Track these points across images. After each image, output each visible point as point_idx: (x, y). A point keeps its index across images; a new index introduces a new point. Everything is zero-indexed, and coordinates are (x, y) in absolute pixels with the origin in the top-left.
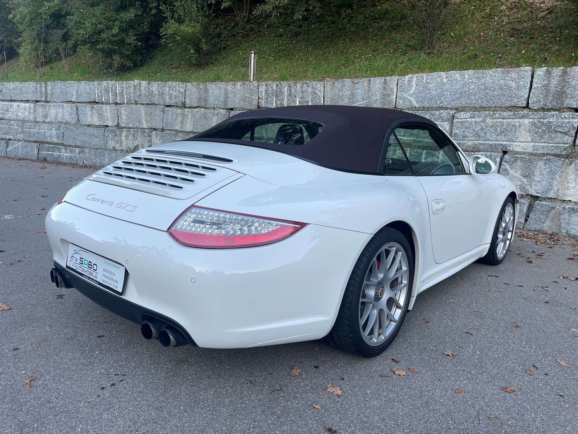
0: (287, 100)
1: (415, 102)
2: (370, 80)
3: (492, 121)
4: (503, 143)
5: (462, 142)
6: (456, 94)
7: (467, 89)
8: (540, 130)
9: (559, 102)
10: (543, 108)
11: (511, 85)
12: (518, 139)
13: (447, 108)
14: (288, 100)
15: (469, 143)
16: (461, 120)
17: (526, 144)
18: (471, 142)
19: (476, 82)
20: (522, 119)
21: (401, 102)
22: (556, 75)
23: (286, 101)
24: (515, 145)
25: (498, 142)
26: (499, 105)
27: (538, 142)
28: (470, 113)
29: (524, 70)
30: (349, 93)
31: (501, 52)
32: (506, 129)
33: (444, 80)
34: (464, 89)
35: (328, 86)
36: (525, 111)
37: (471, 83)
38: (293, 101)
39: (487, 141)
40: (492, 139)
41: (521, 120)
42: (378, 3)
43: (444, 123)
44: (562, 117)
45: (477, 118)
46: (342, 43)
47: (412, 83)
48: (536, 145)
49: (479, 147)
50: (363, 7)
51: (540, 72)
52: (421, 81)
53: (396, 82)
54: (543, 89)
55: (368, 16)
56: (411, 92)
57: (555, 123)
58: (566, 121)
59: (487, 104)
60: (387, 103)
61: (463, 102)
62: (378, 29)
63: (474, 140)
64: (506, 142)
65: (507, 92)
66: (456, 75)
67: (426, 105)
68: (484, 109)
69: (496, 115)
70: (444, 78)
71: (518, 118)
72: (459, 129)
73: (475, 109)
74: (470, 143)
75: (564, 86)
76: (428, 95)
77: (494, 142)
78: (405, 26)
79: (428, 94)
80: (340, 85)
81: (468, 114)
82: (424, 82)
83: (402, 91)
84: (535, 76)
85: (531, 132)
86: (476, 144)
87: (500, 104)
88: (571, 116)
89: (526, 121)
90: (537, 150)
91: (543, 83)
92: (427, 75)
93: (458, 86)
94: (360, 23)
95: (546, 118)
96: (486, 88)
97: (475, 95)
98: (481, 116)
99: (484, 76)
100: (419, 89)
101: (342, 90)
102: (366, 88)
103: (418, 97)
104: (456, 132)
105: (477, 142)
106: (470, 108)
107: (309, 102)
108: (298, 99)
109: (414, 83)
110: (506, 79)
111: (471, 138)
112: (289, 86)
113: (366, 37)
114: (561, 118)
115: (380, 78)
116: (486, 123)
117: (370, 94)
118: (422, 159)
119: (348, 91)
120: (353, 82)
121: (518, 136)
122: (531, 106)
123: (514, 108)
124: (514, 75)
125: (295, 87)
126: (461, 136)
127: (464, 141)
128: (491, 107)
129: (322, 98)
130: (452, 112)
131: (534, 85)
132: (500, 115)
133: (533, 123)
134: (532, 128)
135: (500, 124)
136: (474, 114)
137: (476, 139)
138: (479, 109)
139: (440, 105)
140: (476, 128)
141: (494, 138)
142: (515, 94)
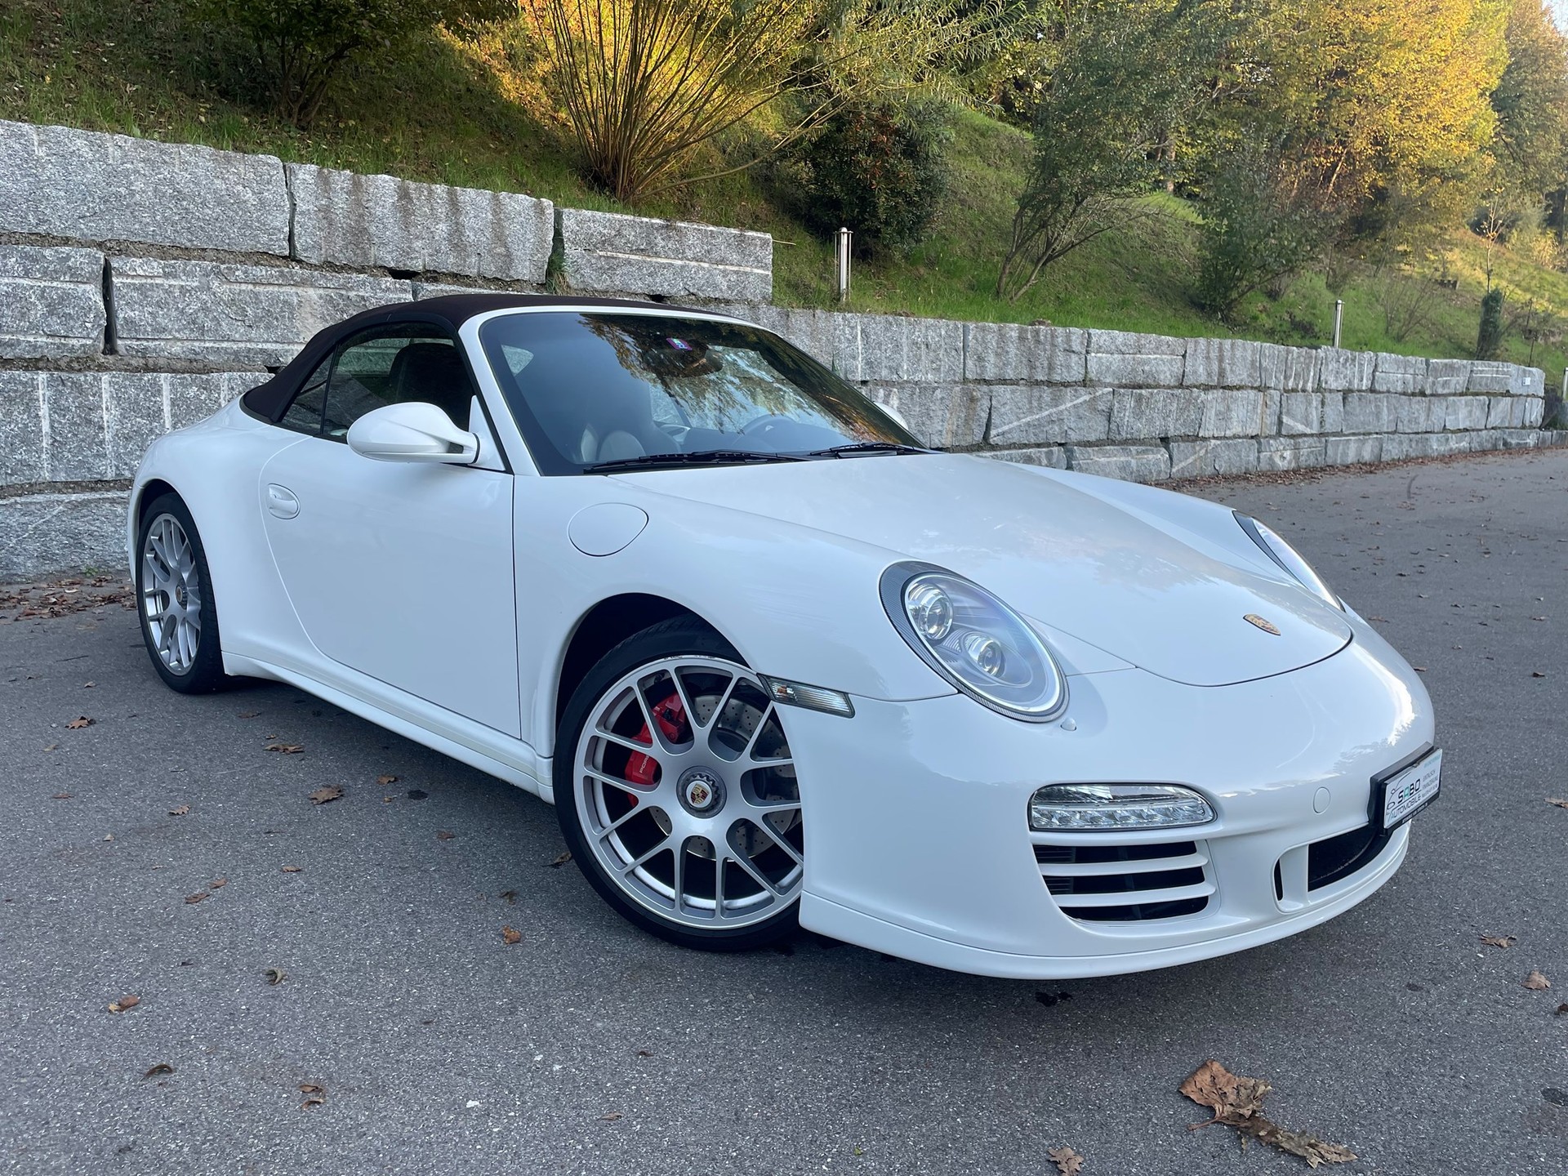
3: (229, 290)
4: (266, 346)
5: (151, 344)
6: (89, 199)
7: (123, 190)
9: (358, 251)
10: (329, 262)
11: (244, 196)
12: (301, 337)
15: (173, 347)
16: (136, 282)
18: (179, 343)
19: (147, 173)
22: (342, 189)
25: (253, 346)
26: (226, 247)
28: (159, 264)
29: (266, 163)
32: (269, 311)
33: (36, 149)
34: (113, 189)
36: (298, 269)
37: (133, 173)
39: (223, 341)
40: (236, 336)
41: (300, 290)
43: (83, 286)
44: (383, 287)
45: (184, 278)
49: (205, 358)
51: (306, 173)
54: (321, 216)
57: (373, 300)
58: (391, 296)
59: (190, 240)
61: (119, 228)
63: (187, 339)
64: (274, 345)
65: (237, 214)
66: (78, 141)
69: (237, 274)
70: (36, 144)
72: (137, 306)
74: (177, 348)
75: (361, 216)
77: (242, 345)
81: (155, 264)
84: (294, 181)
86: (197, 350)
87: (228, 244)
88: (397, 286)
89: (312, 293)
91: (317, 203)
95: (351, 289)
96: (179, 196)
97: (151, 210)
98: (192, 272)
99: (167, 158)
104: (130, 317)
105: (196, 344)
106: (146, 246)
110: (228, 178)
111: (177, 335)
114: (381, 289)
116: (214, 294)
118: (38, 400)
121: (300, 329)
122: (300, 254)
123: (265, 257)
124: (244, 171)
126: (149, 329)
127: (157, 343)
128: (204, 250)
131: (301, 206)
132: (245, 272)
133: (327, 298)
134: (328, 310)
135: (250, 297)
136: (174, 267)
137: (192, 335)
138: (176, 253)
139: (42, 229)
140: (188, 305)
141: (242, 335)
142: (258, 222)
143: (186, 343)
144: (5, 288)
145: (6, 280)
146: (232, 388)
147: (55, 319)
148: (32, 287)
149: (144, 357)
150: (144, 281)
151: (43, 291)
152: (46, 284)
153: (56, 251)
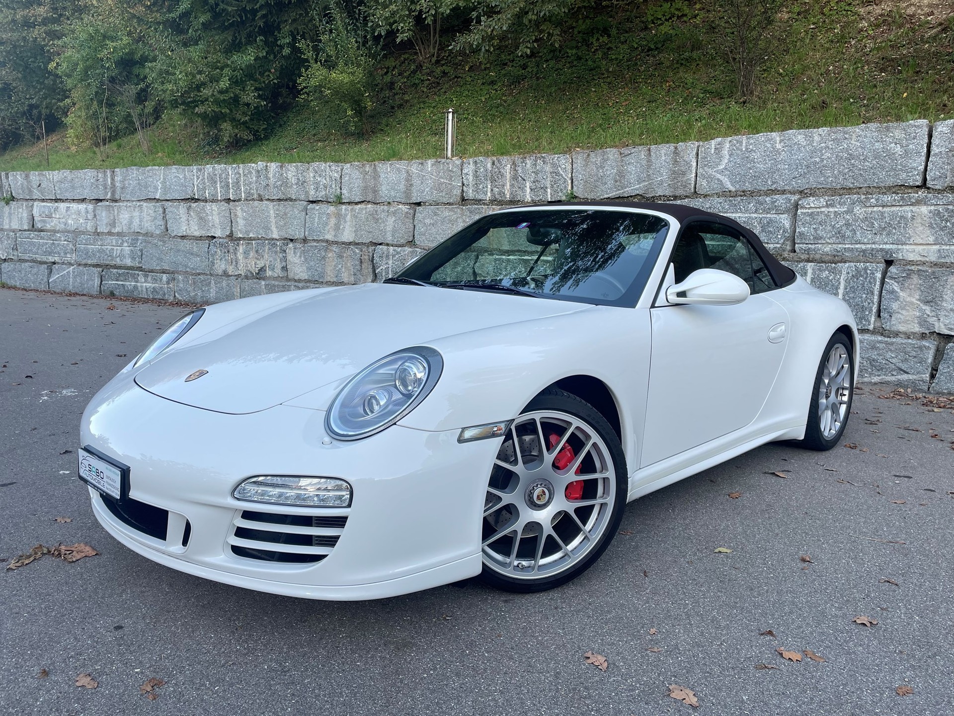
0: (510, 186)
1: (728, 183)
2: (649, 150)
3: (865, 211)
4: (884, 247)
5: (813, 247)
6: (799, 167)
7: (817, 160)
8: (948, 224)
10: (951, 187)
11: (894, 150)
12: (911, 240)
13: (785, 190)
14: (512, 186)
15: (825, 248)
16: (809, 211)
17: (925, 247)
18: (830, 246)
19: (834, 147)
20: (917, 207)
21: (704, 183)
23: (508, 187)
24: (906, 249)
25: (877, 246)
26: (875, 185)
27: (946, 244)
28: (825, 199)
29: (915, 126)
30: (615, 171)
31: (867, 97)
32: (889, 223)
33: (777, 145)
34: (813, 160)
35: (579, 162)
36: (921, 193)
37: (825, 148)
38: (520, 188)
39: (857, 244)
40: (866, 240)
41: (914, 209)
42: (653, 25)
43: (781, 215)
45: (838, 206)
46: (595, 91)
47: (723, 152)
48: (943, 249)
49: (843, 254)
50: (627, 32)
51: (944, 127)
52: (738, 149)
53: (694, 152)
54: (950, 155)
55: (636, 46)
56: (721, 167)
59: (853, 183)
60: (681, 186)
61: (812, 181)
62: (655, 67)
63: (834, 243)
64: (891, 246)
65: (887, 162)
66: (798, 136)
67: (748, 186)
68: (849, 190)
69: (871, 201)
70: (778, 142)
71: (910, 205)
72: (807, 225)
73: (833, 192)
74: (827, 249)
76: (751, 171)
77: (869, 246)
78: (700, 60)
79: (750, 169)
80: (599, 159)
81: (822, 200)
82: (744, 149)
83: (705, 165)
84: (935, 134)
85: (933, 228)
86: (839, 249)
89: (924, 209)
90: (945, 257)
91: (949, 146)
92: (748, 138)
93: (802, 155)
94: (623, 57)
96: (851, 157)
97: (832, 168)
98: (844, 202)
99: (847, 136)
100: (734, 161)
101: (602, 167)
102: (644, 163)
103: (733, 175)
104: (802, 231)
105: (840, 246)
106: (825, 190)
107: (546, 188)
108: (528, 184)
109: (726, 152)
110: (885, 141)
111: (828, 241)
112: (514, 163)
113: (634, 79)
115: (668, 146)
117: (651, 172)
119: (613, 169)
120: (621, 154)
121: (912, 234)
122: (930, 183)
123: (902, 188)
124: (898, 134)
125: (524, 164)
126: (812, 238)
127: (817, 245)
128: (860, 188)
129: (570, 182)
130: (794, 198)
131: (935, 149)
132: (877, 200)
133: (936, 212)
134: (935, 220)
135: (878, 215)
136: (833, 201)
137: (837, 241)
138: (841, 192)
139: (773, 187)
140: (837, 222)
141: (869, 240)
142: (901, 165)
143: (834, 245)
144: (744, 219)
145: (746, 215)
146: (848, 273)
147: (764, 233)
148: (756, 218)
149: (808, 254)
150: (815, 210)
151: (761, 220)
152: (763, 216)
153: (772, 198)
